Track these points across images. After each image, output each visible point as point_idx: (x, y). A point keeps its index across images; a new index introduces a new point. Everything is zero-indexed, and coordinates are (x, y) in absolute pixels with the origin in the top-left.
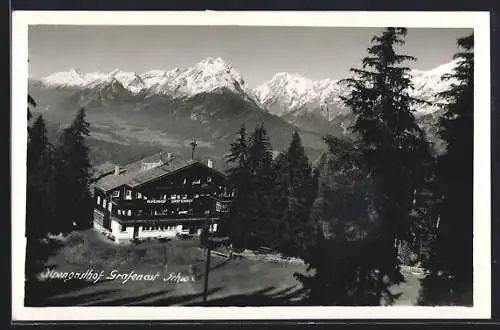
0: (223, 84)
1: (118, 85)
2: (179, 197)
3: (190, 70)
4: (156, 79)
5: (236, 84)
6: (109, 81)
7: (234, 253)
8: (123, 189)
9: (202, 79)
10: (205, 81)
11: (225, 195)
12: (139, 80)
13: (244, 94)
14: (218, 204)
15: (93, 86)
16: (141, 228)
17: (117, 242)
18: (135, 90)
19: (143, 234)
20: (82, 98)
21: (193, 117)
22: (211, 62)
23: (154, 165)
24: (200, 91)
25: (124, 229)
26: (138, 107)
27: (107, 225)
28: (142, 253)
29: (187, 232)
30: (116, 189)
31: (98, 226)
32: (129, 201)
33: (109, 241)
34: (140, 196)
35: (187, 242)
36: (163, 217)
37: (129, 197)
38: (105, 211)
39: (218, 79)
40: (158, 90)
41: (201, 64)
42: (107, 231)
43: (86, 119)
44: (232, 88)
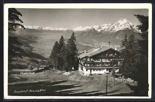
0: (127, 27)
1: (94, 29)
2: (105, 60)
3: (116, 23)
4: (105, 27)
5: (131, 26)
6: (91, 28)
7: (124, 79)
8: (87, 57)
9: (119, 26)
10: (121, 26)
11: (122, 59)
12: (100, 28)
13: (134, 30)
14: (119, 63)
15: (87, 30)
16: (92, 70)
17: (85, 75)
18: (99, 31)
19: (93, 72)
20: (84, 34)
21: (117, 38)
22: (122, 20)
23: (97, 50)
24: (119, 30)
25: (87, 70)
26: (100, 36)
27: (82, 69)
28: (93, 78)
29: (108, 72)
30: (84, 57)
31: (80, 70)
32: (89, 61)
33: (83, 74)
34: (92, 60)
35: (108, 75)
36: (100, 67)
37: (89, 60)
38: (81, 64)
39: (125, 26)
40: (106, 30)
41: (119, 21)
42: (82, 71)
43: (75, 36)
44: (130, 28)
